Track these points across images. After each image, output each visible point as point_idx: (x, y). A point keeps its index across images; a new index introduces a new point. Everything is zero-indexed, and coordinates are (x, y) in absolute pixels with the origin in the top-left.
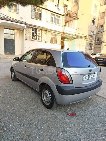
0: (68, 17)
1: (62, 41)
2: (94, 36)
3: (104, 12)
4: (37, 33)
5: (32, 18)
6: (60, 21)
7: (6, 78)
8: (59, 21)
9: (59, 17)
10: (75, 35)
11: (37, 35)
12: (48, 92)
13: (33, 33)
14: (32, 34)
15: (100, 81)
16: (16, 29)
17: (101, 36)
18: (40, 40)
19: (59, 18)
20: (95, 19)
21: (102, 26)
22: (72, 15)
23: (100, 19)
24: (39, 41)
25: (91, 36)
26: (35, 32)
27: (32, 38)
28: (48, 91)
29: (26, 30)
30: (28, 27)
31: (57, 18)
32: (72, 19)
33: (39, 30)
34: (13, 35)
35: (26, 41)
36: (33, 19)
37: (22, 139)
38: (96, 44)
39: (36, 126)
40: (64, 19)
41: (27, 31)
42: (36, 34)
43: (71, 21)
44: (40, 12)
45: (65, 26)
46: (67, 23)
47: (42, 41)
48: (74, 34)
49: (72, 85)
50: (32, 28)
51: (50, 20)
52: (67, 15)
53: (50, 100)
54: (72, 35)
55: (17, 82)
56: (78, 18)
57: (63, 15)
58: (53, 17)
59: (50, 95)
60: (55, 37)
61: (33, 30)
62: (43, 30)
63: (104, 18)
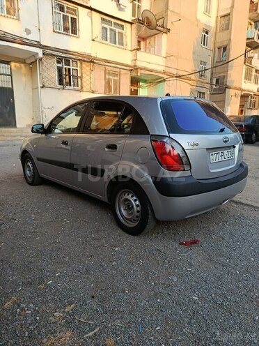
0: (144, 28)
1: (133, 88)
2: (208, 74)
3: (229, 15)
4: (69, 69)
5: (54, 31)
6: (124, 37)
7: (11, 179)
8: (122, 37)
9: (122, 26)
10: (164, 73)
11: (70, 74)
12: (132, 197)
13: (60, 70)
14: (56, 73)
15: (245, 166)
16: (15, 61)
17: (223, 72)
18: (79, 88)
19: (121, 31)
20: (207, 33)
21: (225, 49)
22: (154, 21)
23: (220, 31)
24: (75, 90)
25: (201, 73)
26: (65, 66)
27: (57, 82)
28: (130, 195)
29: (42, 63)
30: (48, 55)
31: (117, 30)
32: (154, 32)
33: (75, 61)
34: (8, 75)
35: (44, 89)
36: (58, 33)
37: (93, 297)
38: (213, 94)
39: (116, 270)
40: (134, 32)
41: (45, 63)
42: (67, 73)
43: (152, 38)
44: (73, 16)
45: (137, 49)
46: (142, 44)
47: (84, 89)
48: (161, 69)
49: (188, 173)
50: (57, 56)
51: (100, 36)
52: (140, 22)
53: (138, 214)
54: (157, 72)
55: (42, 186)
56: (169, 30)
57: (131, 23)
58: (108, 27)
59: (137, 203)
60: (115, 78)
61: (58, 62)
62: (84, 61)
63: (228, 29)
